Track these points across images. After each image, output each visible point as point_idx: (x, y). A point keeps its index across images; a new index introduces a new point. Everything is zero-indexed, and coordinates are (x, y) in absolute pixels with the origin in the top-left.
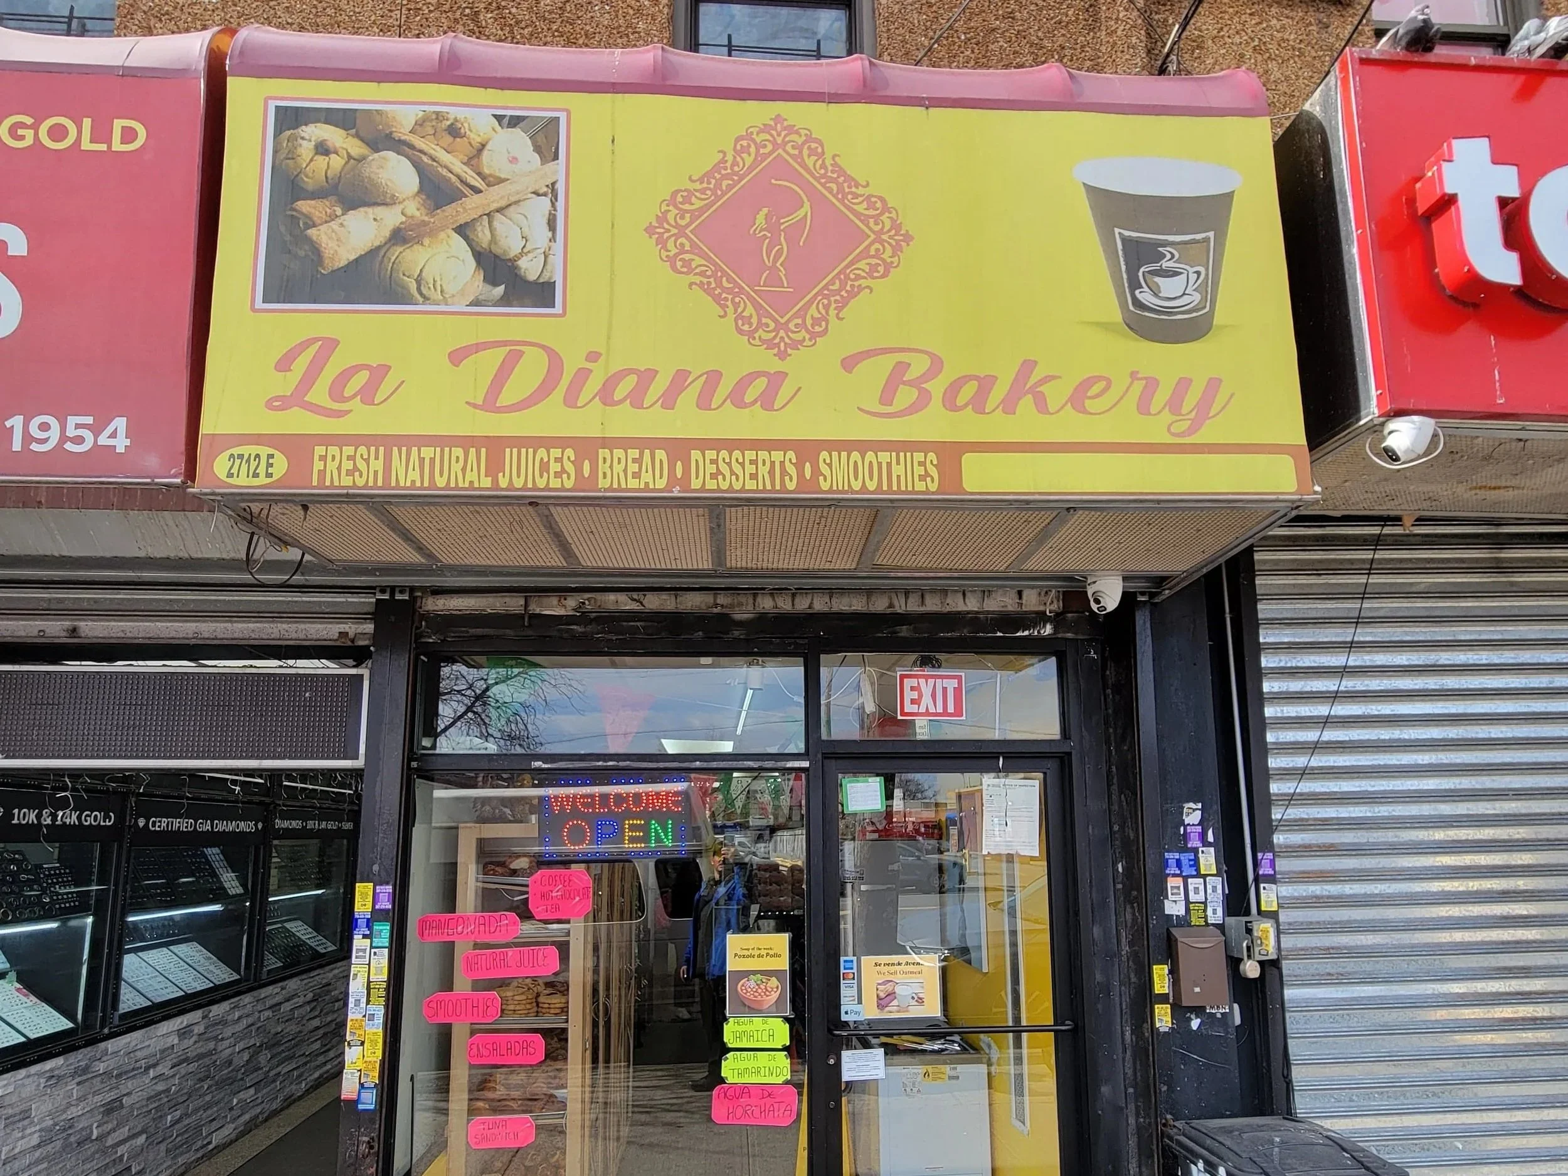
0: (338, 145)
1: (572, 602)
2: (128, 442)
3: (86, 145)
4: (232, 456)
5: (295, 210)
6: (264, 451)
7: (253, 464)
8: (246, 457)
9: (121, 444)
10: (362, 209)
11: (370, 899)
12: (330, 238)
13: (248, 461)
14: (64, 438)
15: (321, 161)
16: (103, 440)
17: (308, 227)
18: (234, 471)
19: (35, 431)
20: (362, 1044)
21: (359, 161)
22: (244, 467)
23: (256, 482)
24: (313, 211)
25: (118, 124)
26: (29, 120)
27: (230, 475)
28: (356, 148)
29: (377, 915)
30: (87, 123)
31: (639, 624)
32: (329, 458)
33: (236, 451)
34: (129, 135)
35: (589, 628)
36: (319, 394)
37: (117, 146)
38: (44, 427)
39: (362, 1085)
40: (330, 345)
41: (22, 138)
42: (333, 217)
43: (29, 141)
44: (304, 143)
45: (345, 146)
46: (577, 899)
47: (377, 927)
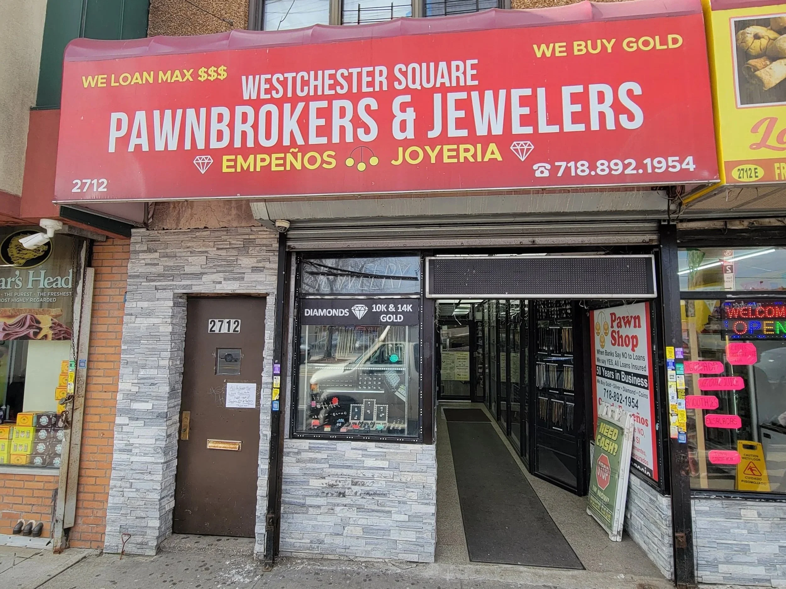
0: (763, 34)
1: (746, 223)
2: (694, 166)
3: (658, 47)
4: (739, 170)
5: (749, 64)
6: (753, 167)
7: (749, 172)
8: (745, 170)
9: (692, 167)
10: (778, 61)
11: (673, 353)
12: (766, 75)
13: (746, 171)
14: (668, 167)
15: (757, 42)
16: (684, 166)
17: (755, 71)
18: (741, 175)
19: (656, 165)
20: (677, 415)
21: (774, 40)
22: (745, 174)
23: (751, 180)
24: (756, 64)
25: (670, 37)
26: (634, 40)
27: (740, 178)
28: (772, 34)
29: (677, 361)
30: (657, 38)
31: (776, 232)
32: (782, 168)
33: (741, 167)
34: (675, 41)
35: (752, 234)
36: (772, 141)
37: (671, 46)
38: (659, 162)
39: (679, 432)
40: (773, 121)
41: (632, 47)
42: (766, 66)
43: (635, 48)
44: (749, 35)
45: (767, 34)
46: (750, 356)
47: (677, 366)
